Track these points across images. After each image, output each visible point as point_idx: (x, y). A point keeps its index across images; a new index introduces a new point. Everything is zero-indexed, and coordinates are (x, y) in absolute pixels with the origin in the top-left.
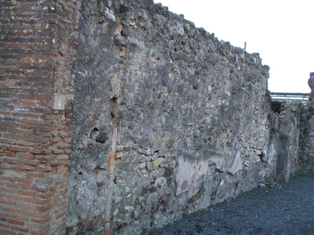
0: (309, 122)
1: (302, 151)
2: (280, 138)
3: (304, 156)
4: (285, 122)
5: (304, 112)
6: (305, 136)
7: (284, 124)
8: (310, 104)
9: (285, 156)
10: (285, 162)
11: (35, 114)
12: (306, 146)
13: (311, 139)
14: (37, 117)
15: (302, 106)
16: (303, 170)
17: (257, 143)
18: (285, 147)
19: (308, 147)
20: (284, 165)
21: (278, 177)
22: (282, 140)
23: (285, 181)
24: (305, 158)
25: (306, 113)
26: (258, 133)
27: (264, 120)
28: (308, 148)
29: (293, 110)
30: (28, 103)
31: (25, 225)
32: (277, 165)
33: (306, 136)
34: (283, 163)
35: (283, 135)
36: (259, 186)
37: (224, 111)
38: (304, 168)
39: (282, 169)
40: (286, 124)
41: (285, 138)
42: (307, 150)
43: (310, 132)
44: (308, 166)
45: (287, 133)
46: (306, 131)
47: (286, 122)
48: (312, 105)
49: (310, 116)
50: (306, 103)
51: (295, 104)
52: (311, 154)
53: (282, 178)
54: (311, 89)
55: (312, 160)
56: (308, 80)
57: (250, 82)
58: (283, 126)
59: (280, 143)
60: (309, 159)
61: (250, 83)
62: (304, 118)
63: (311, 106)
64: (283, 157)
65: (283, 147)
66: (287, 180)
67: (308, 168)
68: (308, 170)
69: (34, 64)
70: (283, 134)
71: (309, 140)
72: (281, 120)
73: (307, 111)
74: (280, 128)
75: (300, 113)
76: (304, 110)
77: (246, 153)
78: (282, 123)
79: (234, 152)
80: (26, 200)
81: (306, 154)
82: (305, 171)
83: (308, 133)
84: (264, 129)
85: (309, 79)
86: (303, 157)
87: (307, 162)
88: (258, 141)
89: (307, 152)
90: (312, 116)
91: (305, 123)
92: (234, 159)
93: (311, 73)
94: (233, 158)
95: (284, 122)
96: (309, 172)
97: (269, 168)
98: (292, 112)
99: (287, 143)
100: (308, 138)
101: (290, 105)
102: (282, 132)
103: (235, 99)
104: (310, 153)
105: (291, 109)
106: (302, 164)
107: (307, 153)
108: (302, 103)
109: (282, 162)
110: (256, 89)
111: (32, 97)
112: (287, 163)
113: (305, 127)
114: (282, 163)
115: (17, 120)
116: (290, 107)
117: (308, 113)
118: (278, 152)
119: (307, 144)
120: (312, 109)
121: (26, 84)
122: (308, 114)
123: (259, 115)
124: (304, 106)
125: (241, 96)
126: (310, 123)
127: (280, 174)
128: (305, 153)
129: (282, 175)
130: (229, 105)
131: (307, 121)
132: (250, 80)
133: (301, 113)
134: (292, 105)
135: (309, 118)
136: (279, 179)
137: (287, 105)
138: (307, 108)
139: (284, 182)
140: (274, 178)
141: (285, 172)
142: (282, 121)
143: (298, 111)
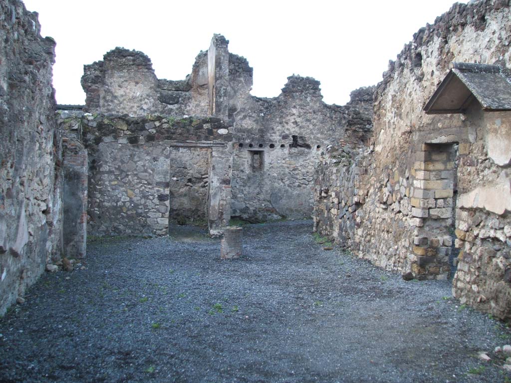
0: (99, 148)
1: (90, 200)
2: (66, 177)
3: (93, 208)
4: (74, 147)
5: (89, 132)
6: (93, 173)
7: (72, 152)
8: (99, 116)
9: (78, 210)
10: (79, 221)
12: (96, 190)
13: (104, 178)
15: (85, 121)
16: (93, 232)
17: (41, 187)
18: (77, 194)
19: (100, 191)
20: (78, 225)
21: (69, 249)
22: (69, 181)
23: (81, 254)
24: (97, 211)
25: (93, 134)
26: (42, 170)
27: (49, 143)
28: (99, 193)
29: (74, 128)
32: (64, 228)
33: (95, 173)
34: (76, 223)
35: (70, 173)
36: (47, 271)
37: (4, 122)
38: (96, 228)
39: (74, 234)
40: (76, 152)
41: (76, 177)
42: (99, 196)
43: (101, 166)
44: (102, 224)
45: (79, 167)
46: (95, 165)
47: (75, 149)
48: (102, 119)
49: (101, 138)
50: (92, 116)
51: (76, 117)
52: (106, 204)
53: (75, 250)
54: (85, 93)
55: (107, 214)
56: (82, 78)
57: (32, 66)
58: (71, 156)
59: (66, 186)
60: (103, 213)
61: (31, 69)
62: (90, 143)
63: (102, 121)
64: (75, 211)
65: (74, 194)
66: (84, 253)
67: (103, 227)
68: (103, 231)
70: (71, 170)
71: (100, 180)
72: (66, 144)
73: (95, 129)
74: (66, 159)
75: (83, 132)
76: (90, 128)
77: (29, 209)
78: (69, 149)
79: (18, 208)
81: (97, 204)
82: (97, 234)
83: (98, 168)
84: (49, 162)
85: (83, 76)
86: (92, 210)
87: (99, 217)
88: (43, 185)
89: (98, 200)
90: (103, 137)
91: (93, 150)
92: (18, 222)
93: (85, 66)
94: (16, 221)
95: (72, 149)
96: (104, 234)
97: (55, 233)
98: (72, 132)
99: (80, 186)
100: (98, 176)
101: (67, 118)
102: (69, 165)
103: (15, 98)
104: (104, 201)
105: (70, 126)
106: (91, 222)
107: (99, 203)
108: (86, 116)
109: (72, 222)
110: (41, 82)
112: (83, 223)
113: (93, 158)
114: (74, 224)
116: (67, 122)
117: (97, 133)
118: (64, 204)
119: (98, 187)
120: (104, 126)
122: (96, 135)
123: (44, 135)
124: (88, 121)
125: (23, 92)
126: (101, 150)
127: (72, 244)
128: (96, 202)
129: (75, 244)
130: (8, 110)
131: (95, 146)
132: (31, 63)
133: (85, 134)
134: (70, 119)
135: (98, 141)
136: (71, 252)
137: (61, 118)
138: (95, 125)
139: (80, 257)
140: (61, 251)
141: (80, 238)
142: (68, 146)
143: (80, 130)
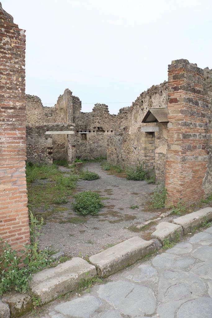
11: (18, 141)
14: (19, 143)
30: (12, 134)
31: (17, 220)
69: (13, 105)
80: (16, 202)
111: (14, 129)
115: (4, 147)
121: (8, 120)
